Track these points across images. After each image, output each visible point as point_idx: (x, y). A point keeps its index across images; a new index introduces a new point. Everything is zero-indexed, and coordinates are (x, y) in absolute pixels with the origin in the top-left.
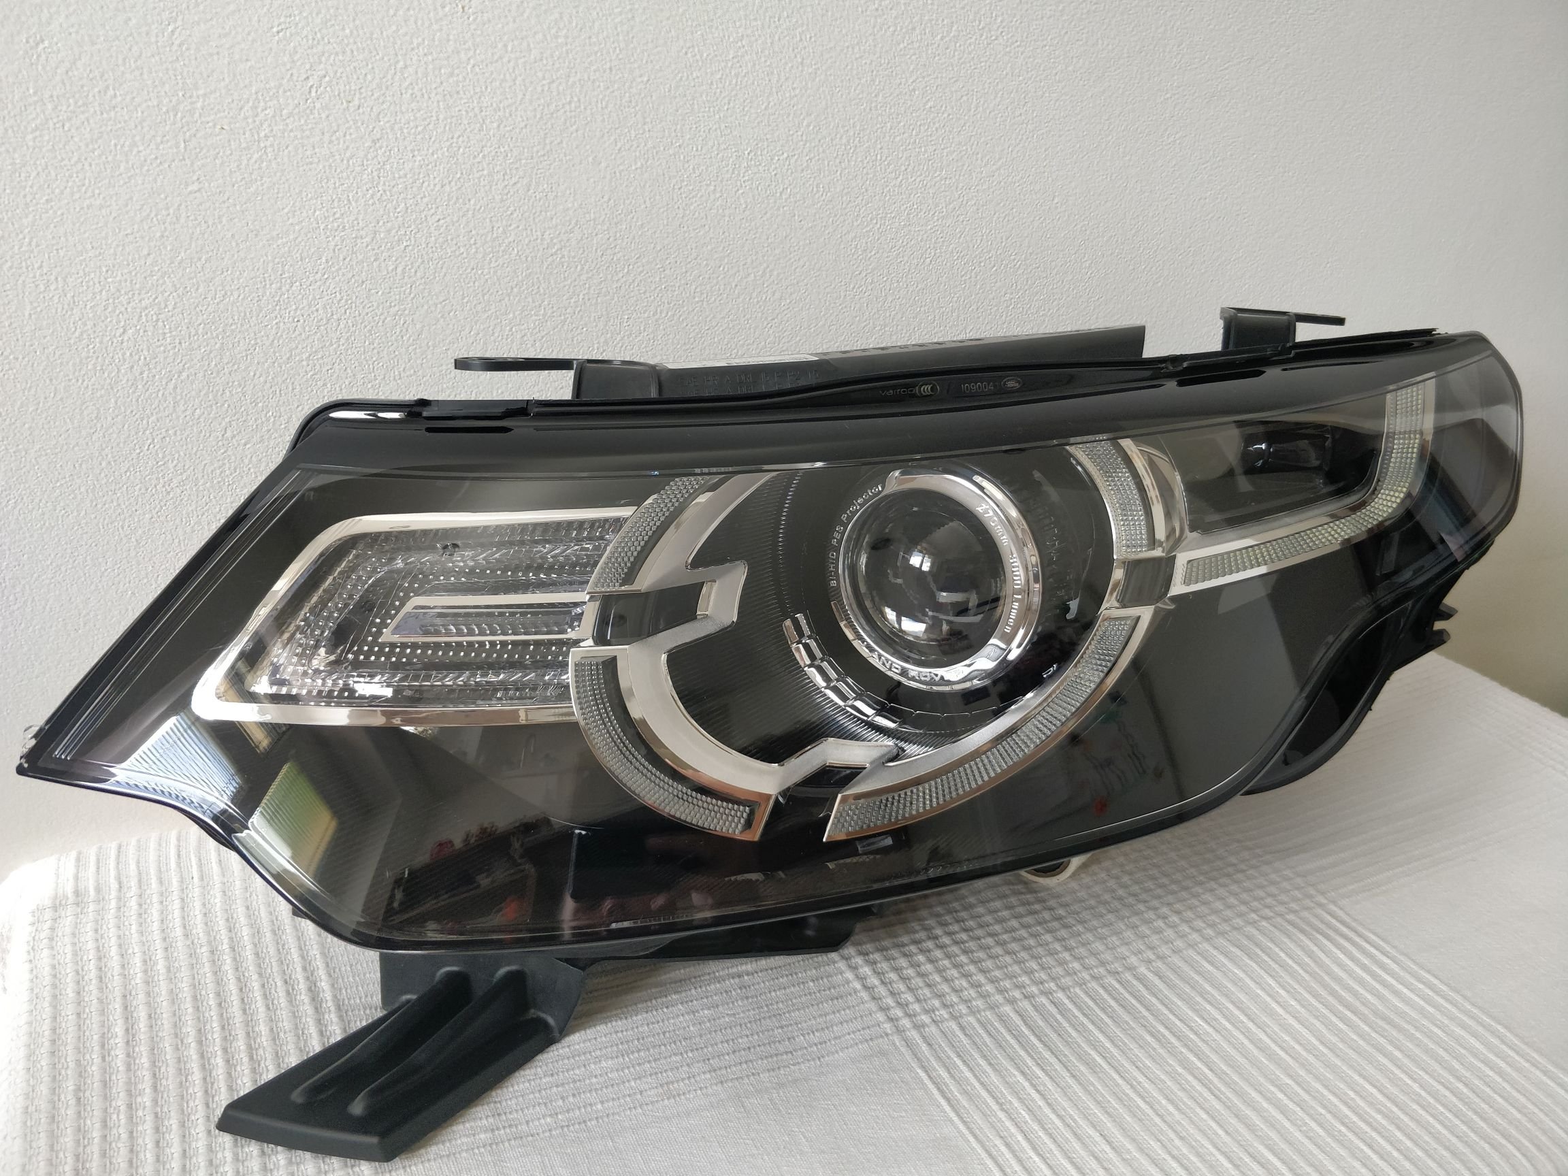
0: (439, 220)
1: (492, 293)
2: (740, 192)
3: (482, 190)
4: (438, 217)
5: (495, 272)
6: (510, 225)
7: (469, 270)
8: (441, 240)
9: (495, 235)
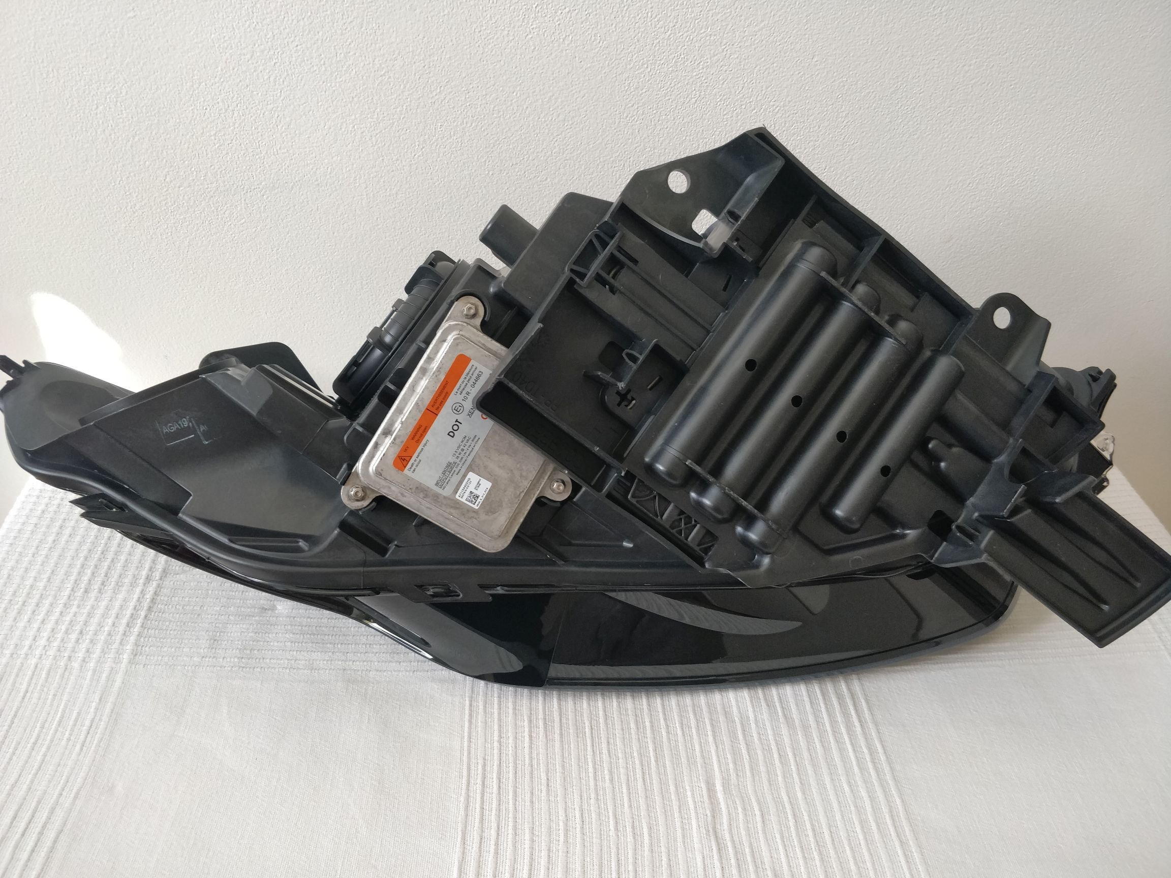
0: (297, 46)
1: (338, 101)
2: (530, 36)
3: (327, 26)
4: (296, 44)
5: (340, 86)
6: (349, 53)
7: (321, 83)
8: (299, 60)
9: (338, 59)
